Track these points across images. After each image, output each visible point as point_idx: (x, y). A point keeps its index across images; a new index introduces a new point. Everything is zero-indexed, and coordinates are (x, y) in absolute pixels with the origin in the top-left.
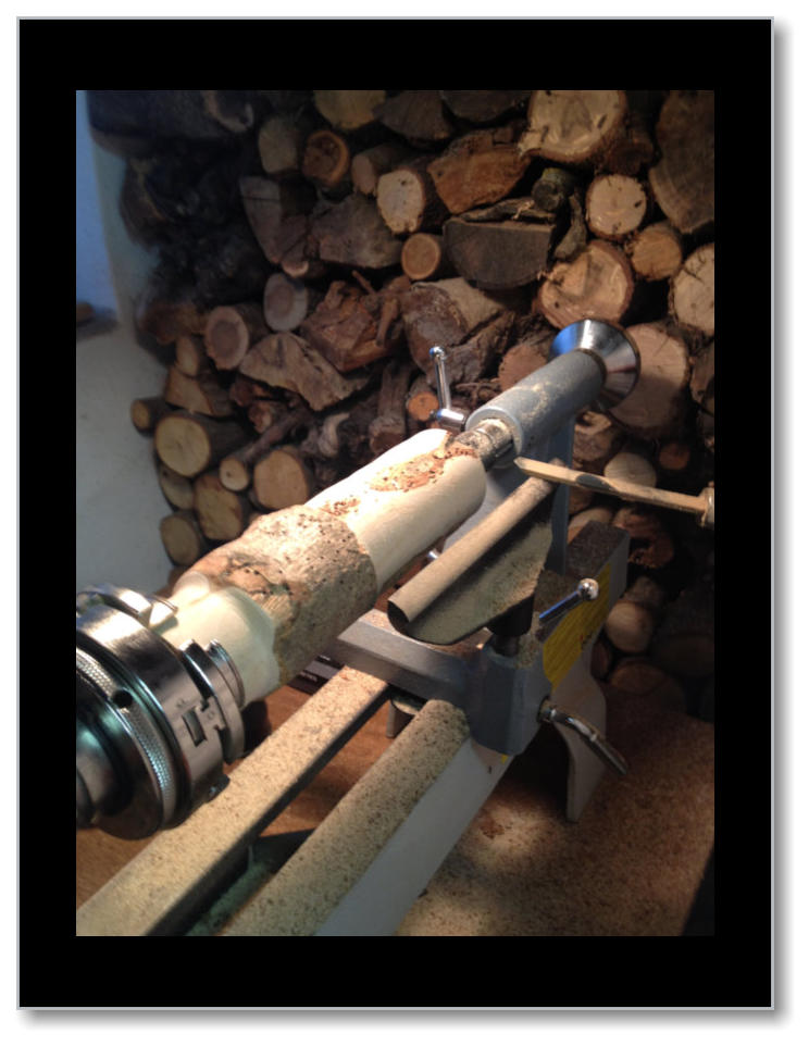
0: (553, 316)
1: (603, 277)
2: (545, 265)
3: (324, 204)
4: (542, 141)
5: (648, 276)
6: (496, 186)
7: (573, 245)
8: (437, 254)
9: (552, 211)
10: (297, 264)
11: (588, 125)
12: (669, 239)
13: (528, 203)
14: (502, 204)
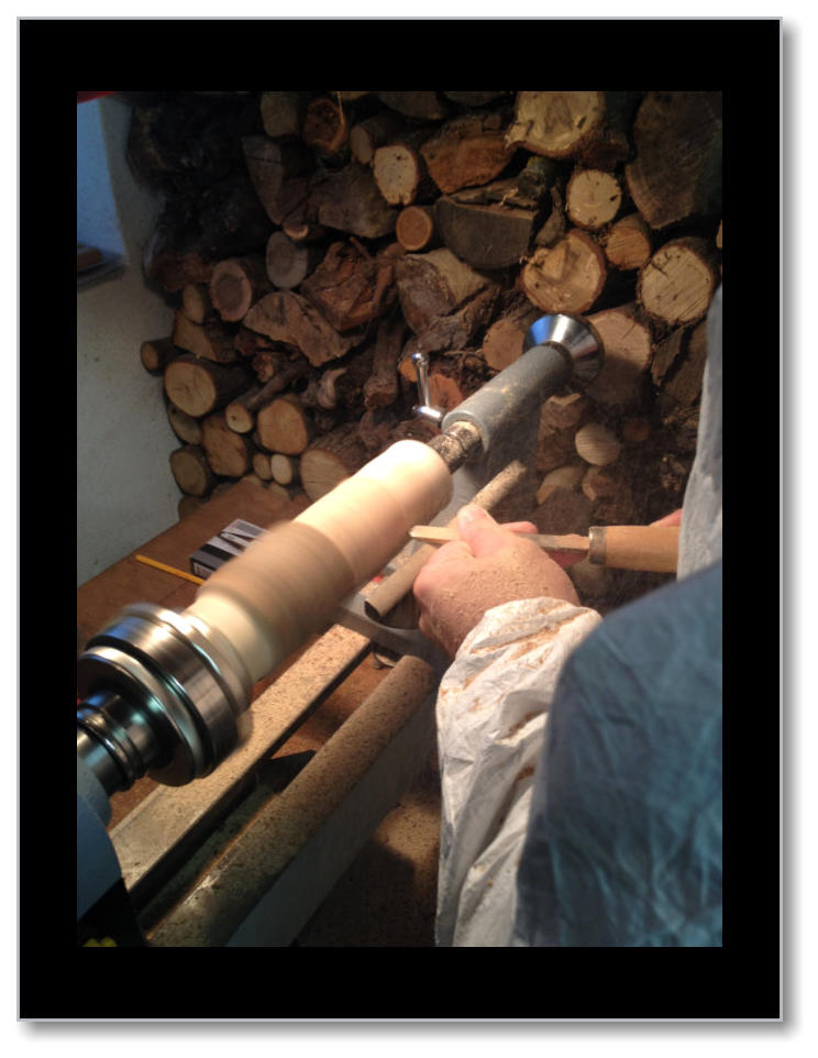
0: (534, 296)
1: (579, 264)
2: (526, 249)
3: (325, 172)
4: (527, 134)
5: (620, 266)
6: (485, 170)
7: (554, 233)
8: (429, 227)
9: (535, 200)
10: (298, 226)
11: (569, 124)
12: (640, 234)
13: (513, 191)
14: (489, 189)
